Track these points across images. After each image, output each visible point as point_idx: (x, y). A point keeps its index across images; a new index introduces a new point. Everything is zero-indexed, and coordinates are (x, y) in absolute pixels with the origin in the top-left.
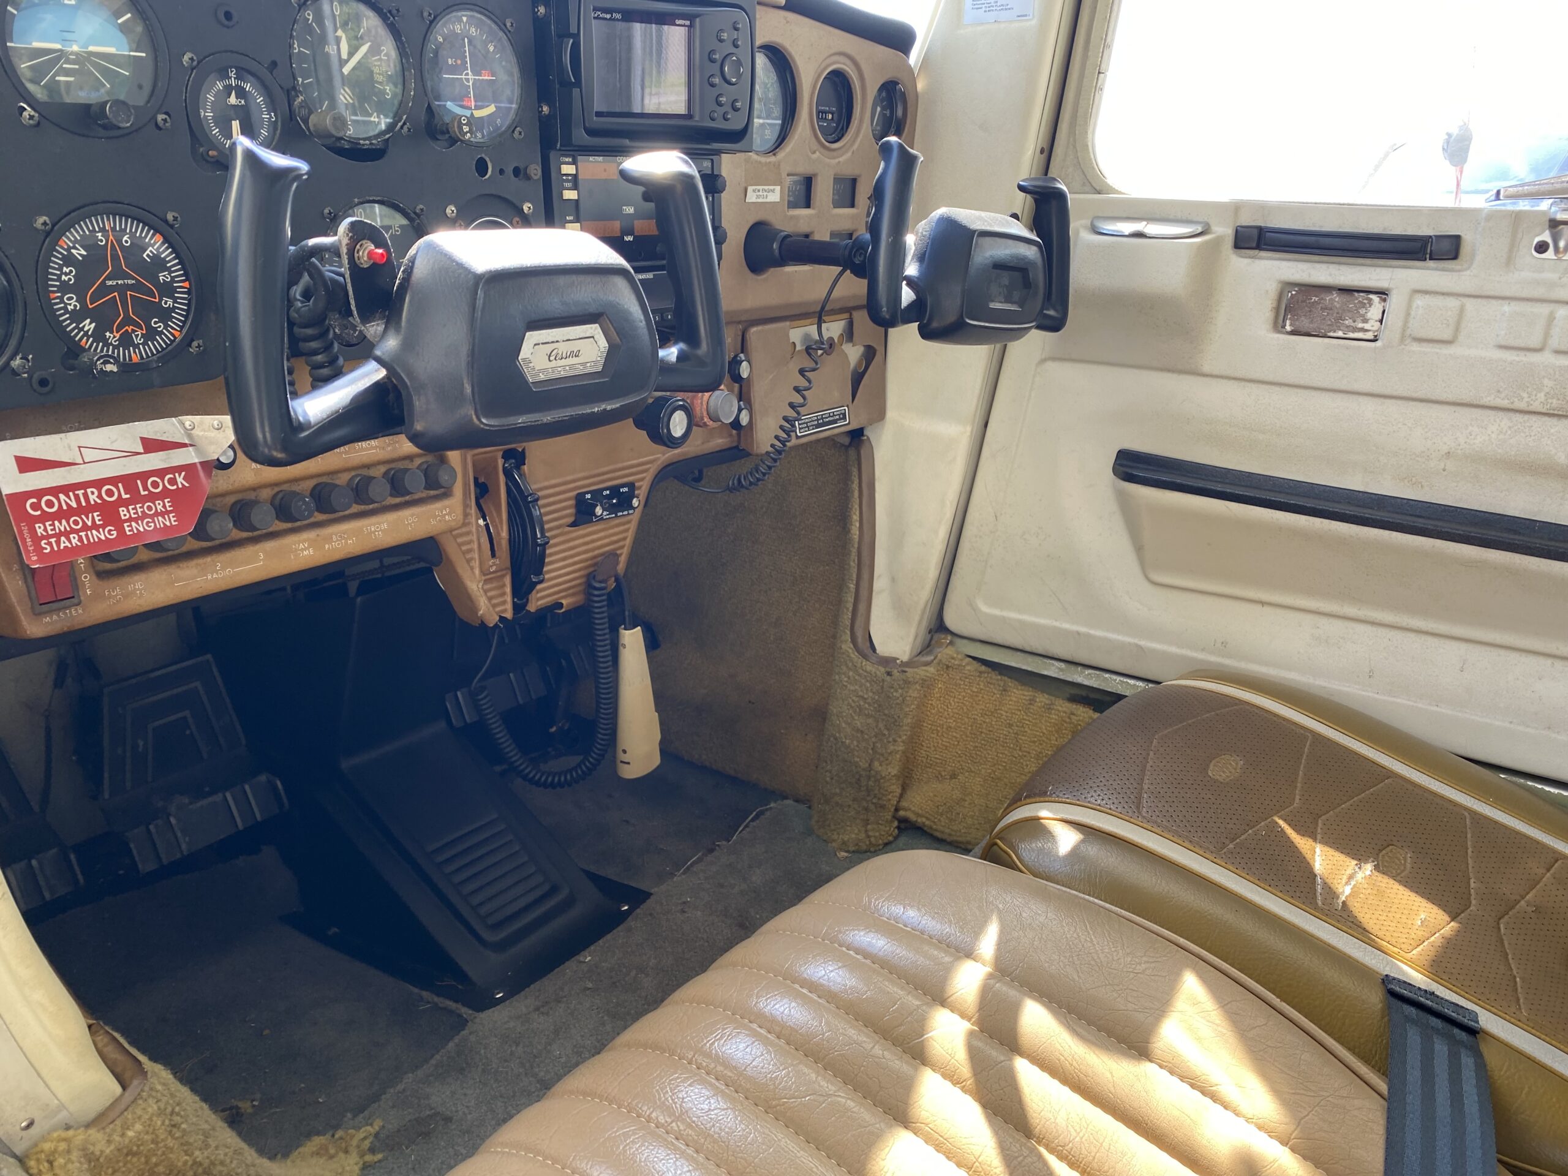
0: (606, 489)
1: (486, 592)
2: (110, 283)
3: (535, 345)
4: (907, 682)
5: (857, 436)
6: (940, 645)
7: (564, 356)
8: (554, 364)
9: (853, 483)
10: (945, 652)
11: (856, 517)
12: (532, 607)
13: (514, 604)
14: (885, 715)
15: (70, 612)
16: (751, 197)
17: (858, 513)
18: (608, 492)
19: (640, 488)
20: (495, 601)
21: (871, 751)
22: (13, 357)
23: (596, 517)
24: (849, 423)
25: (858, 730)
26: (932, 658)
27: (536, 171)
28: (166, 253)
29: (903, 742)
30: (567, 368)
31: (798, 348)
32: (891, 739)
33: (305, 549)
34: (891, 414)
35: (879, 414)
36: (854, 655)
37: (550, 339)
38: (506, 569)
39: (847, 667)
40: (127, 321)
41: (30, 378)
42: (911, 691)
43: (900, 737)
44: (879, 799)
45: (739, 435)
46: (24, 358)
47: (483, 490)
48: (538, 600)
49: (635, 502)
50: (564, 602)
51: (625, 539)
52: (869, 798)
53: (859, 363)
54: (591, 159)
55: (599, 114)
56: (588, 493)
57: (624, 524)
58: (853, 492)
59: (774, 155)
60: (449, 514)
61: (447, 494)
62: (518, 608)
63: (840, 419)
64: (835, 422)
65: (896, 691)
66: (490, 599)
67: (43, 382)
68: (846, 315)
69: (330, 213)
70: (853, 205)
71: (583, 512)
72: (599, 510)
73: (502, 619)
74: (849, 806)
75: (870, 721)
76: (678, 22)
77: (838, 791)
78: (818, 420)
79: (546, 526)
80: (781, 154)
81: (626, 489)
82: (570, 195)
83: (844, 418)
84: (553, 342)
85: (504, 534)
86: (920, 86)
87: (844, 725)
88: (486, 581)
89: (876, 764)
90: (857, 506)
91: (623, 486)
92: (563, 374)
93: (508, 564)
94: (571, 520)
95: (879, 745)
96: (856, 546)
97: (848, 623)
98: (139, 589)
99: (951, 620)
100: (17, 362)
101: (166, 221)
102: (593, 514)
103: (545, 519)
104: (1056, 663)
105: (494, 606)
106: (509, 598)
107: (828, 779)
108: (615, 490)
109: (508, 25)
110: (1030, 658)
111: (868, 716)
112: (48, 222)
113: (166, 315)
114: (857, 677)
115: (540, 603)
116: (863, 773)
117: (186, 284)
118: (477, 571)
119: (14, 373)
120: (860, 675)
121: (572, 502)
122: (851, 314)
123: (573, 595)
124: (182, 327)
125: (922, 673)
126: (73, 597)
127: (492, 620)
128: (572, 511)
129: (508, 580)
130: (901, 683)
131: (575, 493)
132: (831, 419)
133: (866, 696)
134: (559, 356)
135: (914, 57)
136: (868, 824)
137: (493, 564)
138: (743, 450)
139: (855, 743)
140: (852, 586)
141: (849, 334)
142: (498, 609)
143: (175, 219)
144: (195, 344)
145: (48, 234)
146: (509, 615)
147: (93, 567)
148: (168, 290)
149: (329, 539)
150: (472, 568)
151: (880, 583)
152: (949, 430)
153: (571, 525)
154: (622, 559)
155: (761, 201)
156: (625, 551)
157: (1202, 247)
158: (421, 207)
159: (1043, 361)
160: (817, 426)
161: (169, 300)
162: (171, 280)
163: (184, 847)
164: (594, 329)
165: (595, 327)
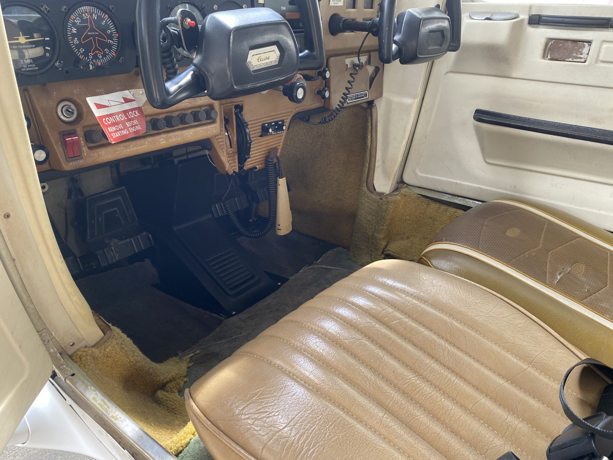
0: (273, 122)
1: (228, 161)
2: (89, 34)
3: (253, 56)
4: (388, 202)
5: (371, 104)
6: (401, 187)
7: (264, 59)
8: (260, 63)
9: (369, 123)
10: (404, 190)
11: (369, 137)
12: (246, 168)
13: (239, 166)
14: (380, 215)
15: (79, 161)
16: (332, 4)
17: (370, 135)
18: (274, 123)
19: (286, 122)
20: (232, 165)
21: (373, 229)
22: (56, 62)
23: (270, 133)
24: (368, 98)
25: (368, 221)
26: (398, 192)
28: (110, 22)
29: (386, 225)
30: (265, 64)
31: (349, 67)
32: (381, 224)
33: (163, 141)
34: (385, 94)
35: (380, 95)
36: (368, 192)
37: (258, 53)
38: (236, 153)
39: (365, 197)
40: (96, 49)
41: (62, 70)
42: (390, 206)
43: (385, 224)
44: (376, 246)
45: (325, 101)
46: (60, 62)
47: (227, 121)
48: (248, 165)
49: (284, 128)
50: (257, 167)
51: (280, 142)
52: (372, 246)
53: (373, 73)
56: (266, 123)
57: (280, 136)
58: (368, 127)
60: (215, 129)
61: (214, 122)
62: (240, 168)
63: (365, 96)
64: (363, 97)
65: (384, 206)
66: (230, 164)
67: (67, 72)
68: (368, 54)
69: (170, 7)
70: (372, 8)
71: (265, 131)
72: (270, 130)
73: (234, 172)
74: (364, 249)
75: (373, 217)
77: (360, 243)
78: (356, 96)
79: (251, 136)
81: (280, 123)
82: (261, 1)
83: (366, 96)
84: (259, 54)
85: (235, 139)
87: (363, 219)
88: (229, 157)
89: (376, 233)
90: (370, 132)
91: (280, 121)
92: (264, 67)
93: (236, 150)
94: (260, 134)
95: (377, 227)
96: (369, 148)
97: (365, 179)
98: (103, 154)
99: (406, 179)
100: (57, 64)
101: (109, 9)
102: (269, 132)
103: (251, 133)
104: (447, 195)
105: (232, 167)
106: (237, 164)
107: (357, 239)
108: (276, 123)
110: (437, 193)
111: (373, 215)
112: (67, 8)
113: (110, 47)
114: (368, 201)
115: (248, 166)
116: (370, 237)
117: (117, 35)
118: (225, 154)
119: (57, 68)
120: (370, 200)
121: (260, 127)
122: (370, 53)
123: (261, 164)
124: (116, 52)
125: (394, 198)
126: (80, 156)
127: (231, 172)
128: (260, 130)
129: (236, 157)
130: (386, 202)
131: (261, 123)
132: (361, 96)
133: (372, 208)
134: (262, 59)
136: (372, 256)
137: (231, 150)
138: (326, 108)
139: (367, 226)
140: (367, 165)
141: (369, 62)
142: (233, 168)
143: (113, 8)
144: (121, 59)
145: (67, 13)
146: (237, 171)
147: (87, 145)
148: (110, 37)
149: (171, 138)
150: (223, 152)
151: (378, 163)
152: (408, 101)
153: (260, 136)
154: (279, 150)
155: (335, 5)
156: (280, 147)
157: (514, 24)
158: (204, 5)
159: (447, 73)
160: (356, 99)
161: (111, 41)
162: (111, 33)
163: (117, 258)
164: (275, 48)
165: (275, 47)
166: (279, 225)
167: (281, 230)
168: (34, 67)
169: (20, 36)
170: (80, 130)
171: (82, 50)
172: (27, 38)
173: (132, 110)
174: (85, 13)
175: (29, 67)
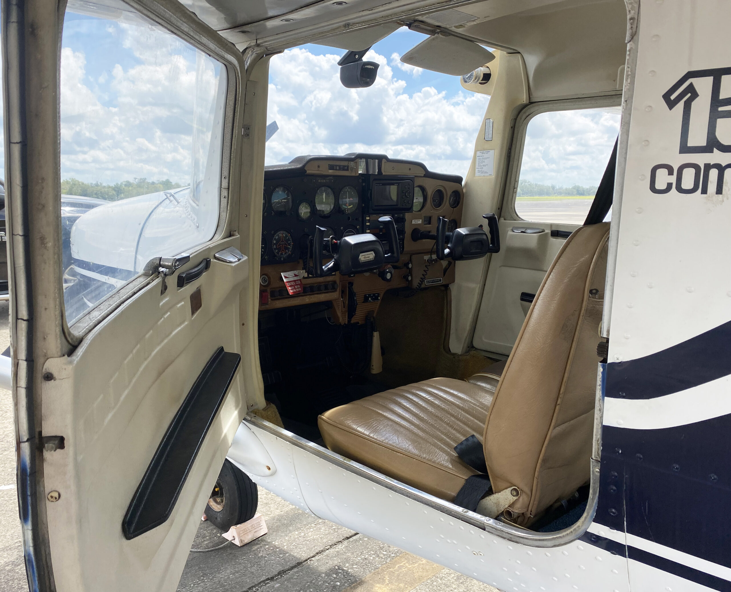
1: (342, 316)
2: (281, 243)
3: (362, 256)
4: (459, 360)
6: (471, 351)
7: (367, 257)
8: (365, 259)
9: (445, 301)
15: (267, 306)
16: (413, 222)
17: (446, 310)
19: (381, 295)
20: (344, 319)
24: (443, 283)
26: (468, 354)
27: (360, 219)
28: (290, 238)
31: (426, 261)
33: (307, 299)
34: (456, 281)
35: (453, 280)
36: (444, 352)
39: (442, 356)
40: (283, 250)
41: (268, 260)
42: (461, 363)
45: (408, 283)
47: (343, 292)
49: (379, 298)
50: (360, 322)
51: (376, 307)
53: (446, 266)
54: (372, 216)
55: (376, 206)
56: (367, 295)
57: (376, 304)
59: (420, 212)
60: (336, 296)
61: (336, 291)
63: (440, 281)
65: (456, 362)
76: (395, 185)
78: (432, 281)
80: (422, 212)
81: (377, 295)
82: (368, 224)
84: (365, 255)
85: (347, 302)
86: (464, 191)
88: (342, 314)
90: (446, 307)
92: (367, 261)
93: (347, 310)
96: (446, 318)
97: (443, 342)
98: (277, 303)
99: (476, 344)
100: (266, 257)
101: (291, 232)
102: (369, 300)
103: (357, 300)
106: (347, 319)
109: (357, 188)
112: (273, 232)
113: (288, 249)
115: (354, 321)
117: (293, 243)
118: (340, 311)
120: (446, 358)
121: (363, 297)
123: (362, 321)
124: (291, 252)
125: (465, 358)
126: (267, 303)
127: (343, 324)
128: (363, 299)
129: (347, 314)
131: (364, 294)
132: (437, 281)
133: (447, 364)
138: (410, 287)
142: (344, 321)
144: (293, 255)
145: (273, 234)
146: (347, 323)
147: (271, 298)
152: (472, 285)
153: (363, 303)
155: (416, 223)
158: (336, 227)
161: (289, 246)
162: (290, 243)
164: (373, 253)
166: (373, 366)
167: (374, 369)
170: (269, 291)
171: (277, 251)
173: (298, 280)
174: (280, 234)
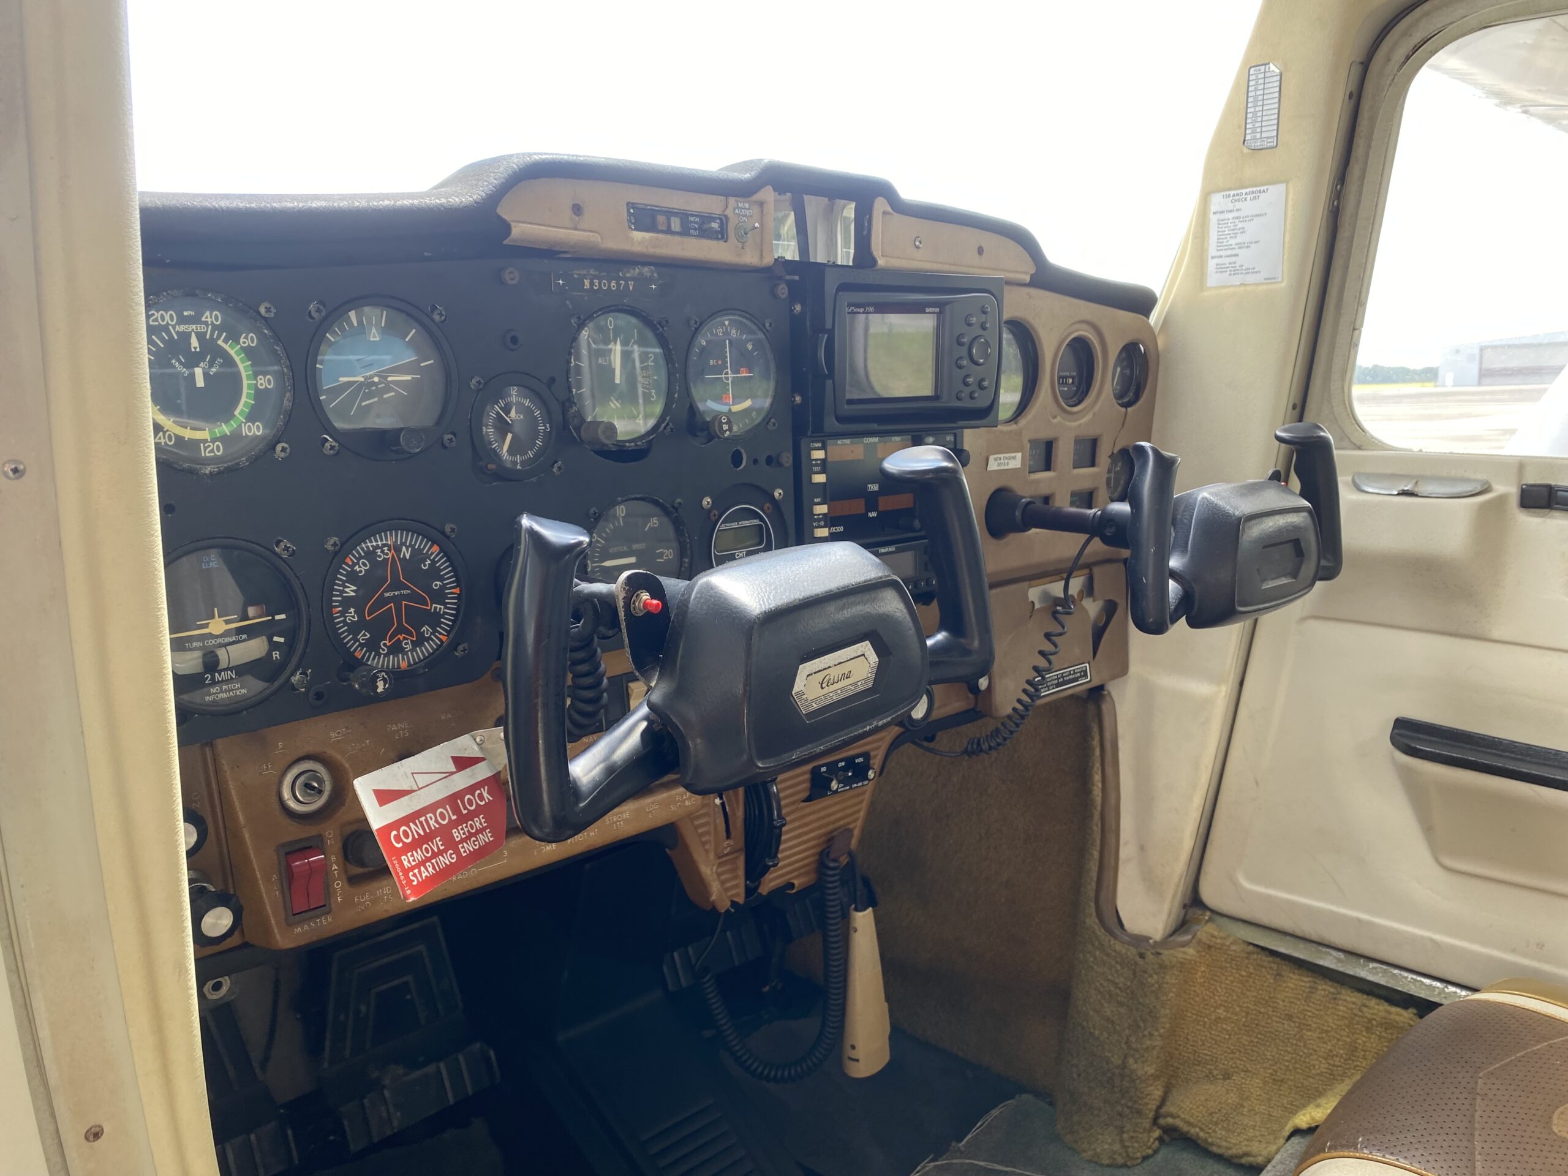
0: (841, 760)
1: (719, 875)
2: (387, 595)
3: (808, 675)
4: (1162, 967)
5: (1097, 693)
6: (1197, 921)
7: (836, 680)
8: (826, 690)
9: (1093, 739)
10: (1206, 931)
11: (1097, 777)
12: (765, 888)
13: (746, 886)
14: (1140, 1003)
15: (321, 921)
16: (993, 466)
17: (1100, 772)
18: (843, 764)
19: (875, 756)
20: (728, 885)
21: (1124, 1046)
22: (293, 674)
23: (831, 790)
24: (1090, 681)
25: (1108, 1020)
26: (1190, 937)
27: (787, 459)
28: (442, 563)
29: (1161, 1036)
30: (839, 691)
31: (1037, 606)
32: (1146, 1033)
34: (1134, 668)
35: (1122, 669)
36: (1100, 932)
37: (822, 666)
38: (741, 850)
39: (1093, 945)
40: (401, 630)
41: (307, 691)
42: (1168, 977)
43: (1157, 1030)
44: (1135, 1102)
45: (976, 699)
46: (304, 673)
48: (770, 882)
49: (871, 774)
50: (796, 882)
51: (859, 811)
52: (1123, 1102)
53: (1099, 616)
54: (839, 442)
55: (850, 402)
56: (823, 765)
57: (858, 795)
58: (1094, 749)
59: (1016, 423)
62: (750, 891)
63: (1081, 676)
64: (1076, 680)
65: (1151, 976)
66: (723, 883)
67: (319, 696)
68: (1086, 571)
69: (595, 513)
70: (1093, 464)
72: (834, 785)
73: (734, 904)
74: (1100, 1109)
75: (1122, 1010)
76: (927, 310)
77: (1086, 1089)
78: (1058, 679)
79: (783, 803)
80: (1023, 422)
81: (861, 760)
82: (820, 478)
83: (1086, 675)
84: (825, 669)
85: (740, 813)
86: (1160, 342)
87: (1091, 1013)
88: (720, 865)
89: (1131, 1061)
90: (1098, 765)
91: (858, 756)
92: (835, 698)
93: (741, 843)
94: (807, 794)
95: (1133, 1039)
96: (1099, 808)
97: (1092, 894)
98: (386, 894)
99: (1208, 894)
100: (296, 679)
101: (443, 533)
102: (829, 789)
103: (782, 795)
104: (1334, 953)
105: (727, 890)
106: (741, 881)
107: (1075, 1076)
109: (767, 325)
110: (1302, 945)
111: (1120, 1004)
112: (338, 542)
113: (434, 620)
114: (1105, 958)
115: (772, 884)
116: (1117, 1071)
117: (457, 590)
118: (712, 856)
119: (293, 688)
120: (1108, 955)
122: (1091, 570)
123: (807, 873)
124: (449, 632)
125: (1180, 955)
126: (324, 906)
127: (724, 906)
128: (807, 785)
129: (741, 860)
130: (1156, 966)
131: (811, 767)
132: (1072, 677)
133: (1117, 981)
134: (831, 682)
135: (1154, 318)
136: (1123, 1132)
137: (727, 845)
138: (980, 712)
139: (1105, 1035)
140: (1096, 854)
141: (1089, 590)
142: (730, 893)
143: (453, 530)
144: (461, 647)
145: (336, 553)
146: (741, 900)
147: (346, 872)
148: (439, 596)
150: (707, 851)
151: (1127, 850)
152: (1201, 688)
153: (804, 801)
154: (856, 832)
155: (1002, 468)
156: (859, 824)
157: (1483, 506)
158: (679, 500)
159: (1304, 619)
160: (1058, 685)
161: (439, 606)
162: (443, 587)
163: (395, 1123)
164: (866, 647)
165: (867, 645)
166: (853, 1047)
167: (857, 1060)
168: (238, 689)
169: (213, 617)
170: (331, 835)
171: (364, 636)
172: (227, 622)
173: (471, 789)
174: (381, 548)
175: (226, 691)
